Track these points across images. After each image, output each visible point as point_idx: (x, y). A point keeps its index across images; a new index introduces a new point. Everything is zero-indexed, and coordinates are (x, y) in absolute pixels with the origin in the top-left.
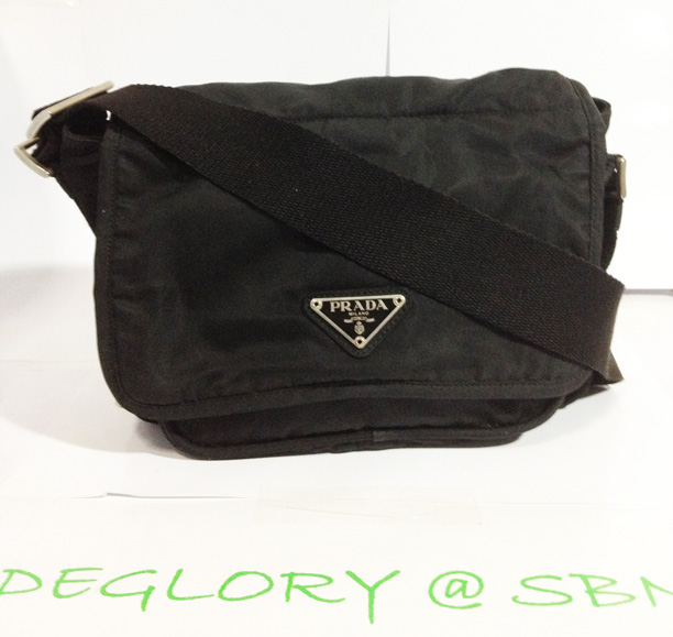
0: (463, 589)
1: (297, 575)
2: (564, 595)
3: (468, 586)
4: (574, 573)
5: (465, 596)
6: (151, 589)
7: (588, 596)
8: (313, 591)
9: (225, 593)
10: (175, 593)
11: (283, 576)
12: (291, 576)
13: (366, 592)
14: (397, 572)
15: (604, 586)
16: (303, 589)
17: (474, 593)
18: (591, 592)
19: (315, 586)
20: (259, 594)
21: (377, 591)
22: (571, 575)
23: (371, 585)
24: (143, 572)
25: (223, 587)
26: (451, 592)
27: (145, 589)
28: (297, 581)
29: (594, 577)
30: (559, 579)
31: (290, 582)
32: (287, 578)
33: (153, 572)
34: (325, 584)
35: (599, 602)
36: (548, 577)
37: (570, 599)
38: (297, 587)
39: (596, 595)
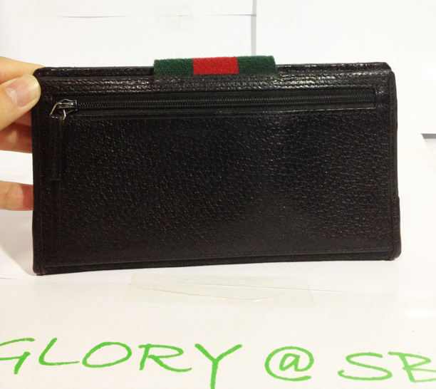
0: (295, 363)
1: (153, 346)
2: (385, 370)
3: (300, 360)
4: (393, 351)
5: (296, 369)
6: (27, 354)
7: (405, 372)
8: (164, 361)
9: (89, 361)
10: (46, 359)
11: (141, 347)
12: (148, 347)
13: (210, 363)
14: (239, 346)
15: (420, 364)
16: (156, 359)
17: (305, 367)
18: (408, 368)
19: (167, 357)
20: (118, 362)
21: (221, 363)
22: (391, 353)
23: (215, 357)
24: (23, 340)
25: (88, 355)
26: (285, 365)
27: (21, 354)
28: (152, 351)
29: (411, 355)
30: (380, 356)
31: (146, 352)
32: (144, 349)
33: (31, 340)
34: (176, 355)
35: (416, 379)
36: (370, 354)
37: (389, 375)
38: (152, 357)
39: (412, 372)
